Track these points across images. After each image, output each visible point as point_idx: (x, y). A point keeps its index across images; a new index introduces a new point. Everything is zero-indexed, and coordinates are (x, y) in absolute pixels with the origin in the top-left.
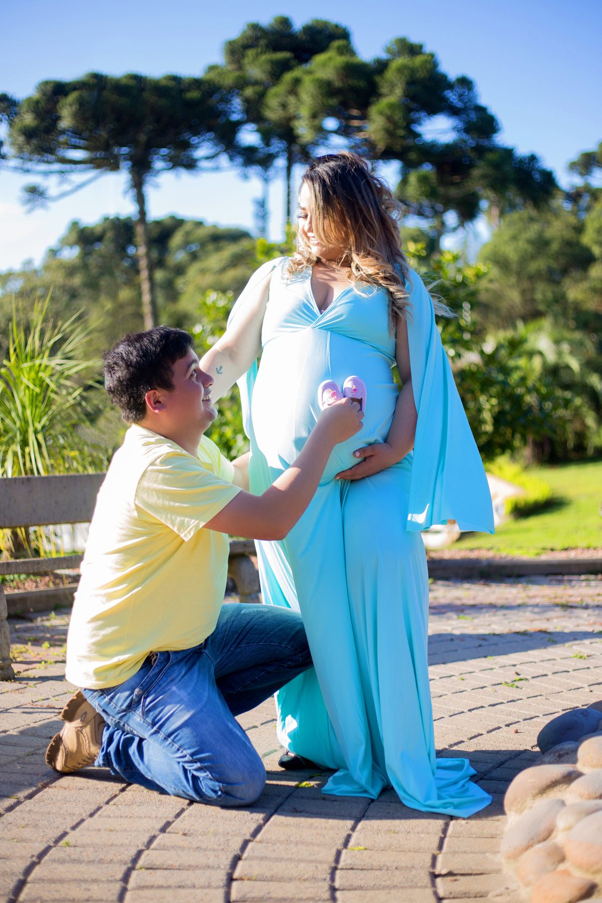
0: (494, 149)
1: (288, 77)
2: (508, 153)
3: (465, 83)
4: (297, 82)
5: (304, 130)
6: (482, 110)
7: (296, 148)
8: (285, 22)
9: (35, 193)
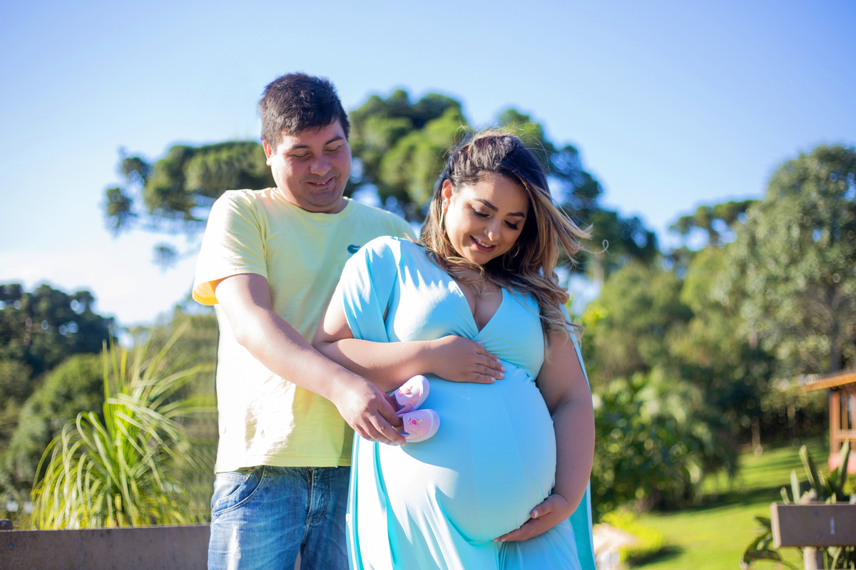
0: (599, 211)
1: (405, 143)
2: (612, 216)
3: (571, 150)
4: (412, 149)
5: (418, 191)
6: (586, 176)
7: (412, 211)
8: (403, 95)
9: (166, 253)
